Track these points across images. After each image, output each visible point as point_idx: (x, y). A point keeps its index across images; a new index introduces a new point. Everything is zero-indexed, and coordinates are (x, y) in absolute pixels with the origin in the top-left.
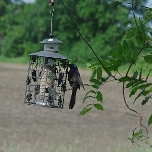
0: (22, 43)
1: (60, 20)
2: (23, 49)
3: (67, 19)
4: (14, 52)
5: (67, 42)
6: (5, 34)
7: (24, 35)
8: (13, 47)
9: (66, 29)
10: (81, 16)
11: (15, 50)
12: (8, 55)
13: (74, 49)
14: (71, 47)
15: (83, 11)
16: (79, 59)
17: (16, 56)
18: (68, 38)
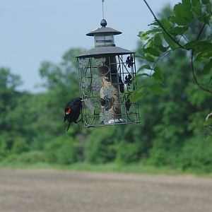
0: (112, 143)
1: (164, 109)
2: (114, 152)
3: (173, 108)
4: (102, 156)
5: (176, 138)
6: (89, 132)
7: (116, 132)
8: (101, 150)
9: (173, 120)
10: (193, 102)
11: (103, 154)
12: (93, 161)
13: (186, 148)
14: (182, 145)
15: (196, 95)
16: (194, 162)
17: (105, 162)
18: (177, 134)
